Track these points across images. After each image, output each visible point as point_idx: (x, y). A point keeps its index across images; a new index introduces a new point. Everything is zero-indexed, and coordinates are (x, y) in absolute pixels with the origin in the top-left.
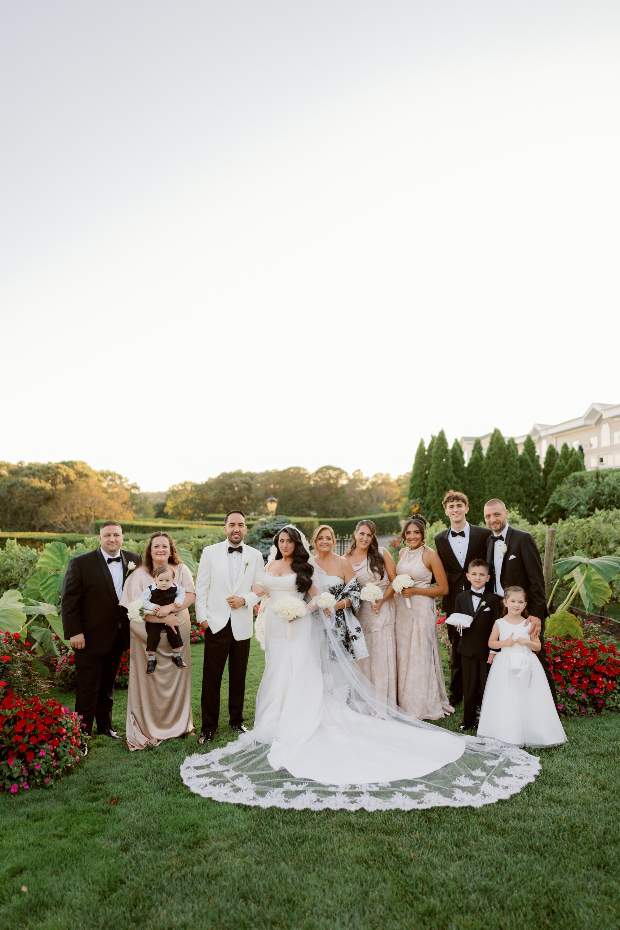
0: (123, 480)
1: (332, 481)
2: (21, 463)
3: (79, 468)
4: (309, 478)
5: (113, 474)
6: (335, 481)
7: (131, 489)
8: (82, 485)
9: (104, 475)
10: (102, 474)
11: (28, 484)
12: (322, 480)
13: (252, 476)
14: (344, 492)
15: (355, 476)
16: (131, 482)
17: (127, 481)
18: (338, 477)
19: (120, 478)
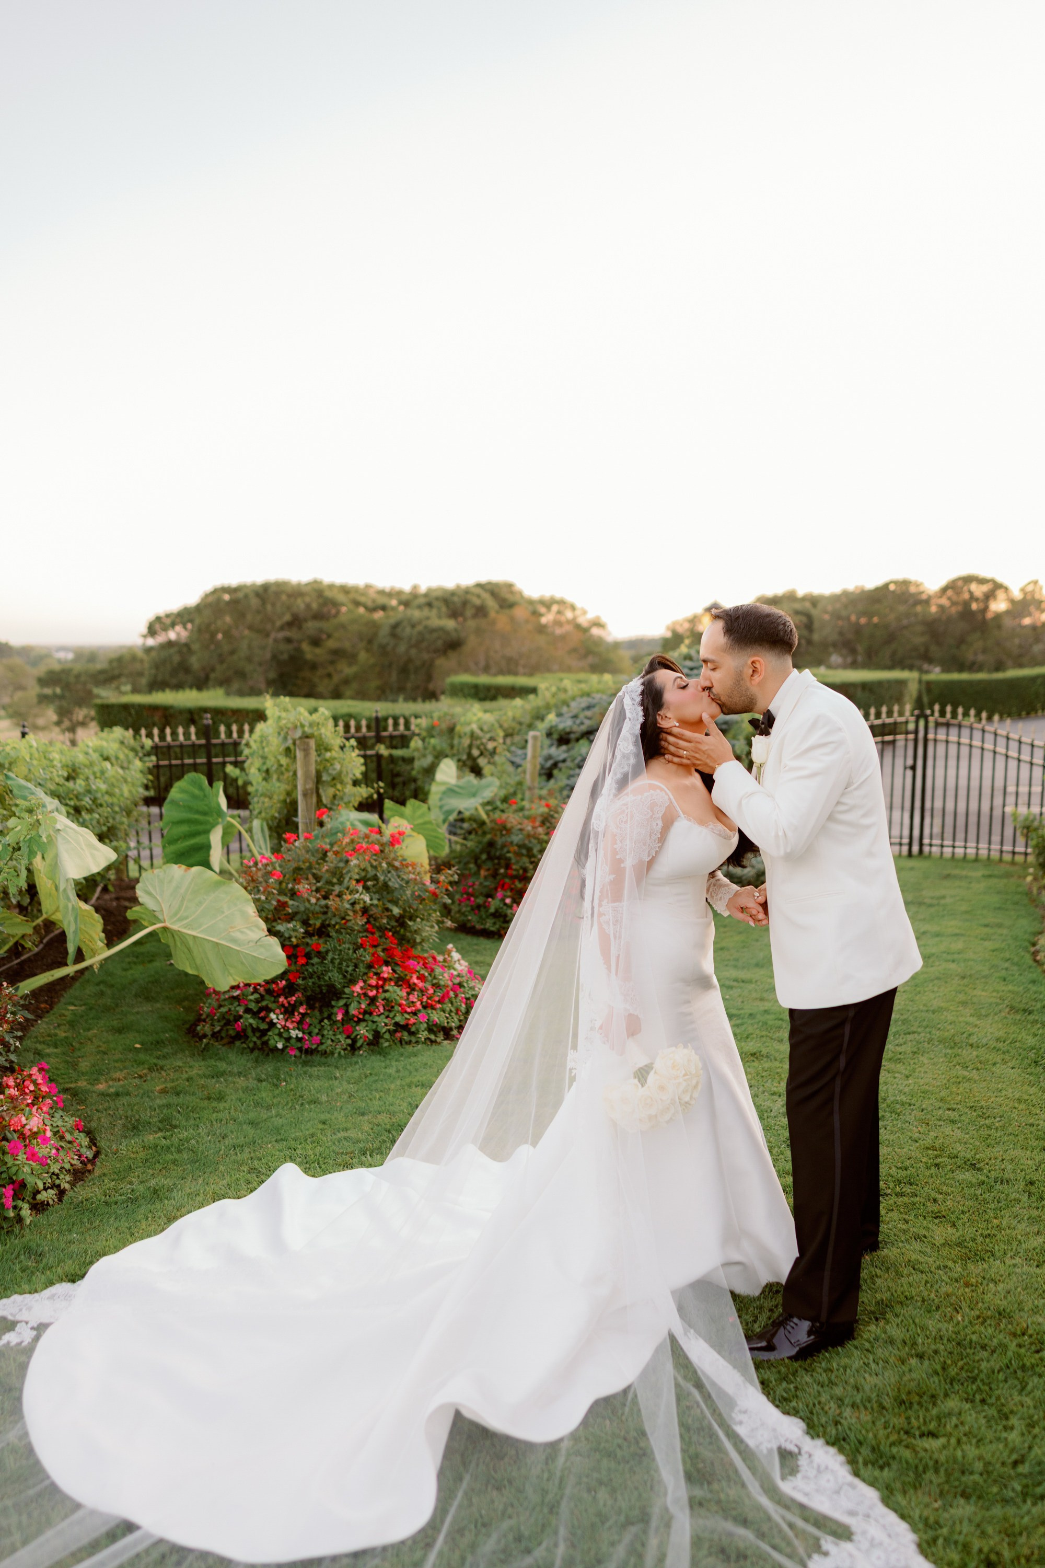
0: (578, 612)
1: (974, 606)
2: (415, 587)
3: (505, 594)
4: (927, 602)
5: (562, 602)
6: (982, 605)
7: (590, 628)
8: (502, 621)
9: (548, 604)
10: (542, 602)
11: (420, 622)
12: (954, 603)
13: (814, 601)
14: (999, 627)
15: (1025, 594)
16: (590, 616)
17: (585, 612)
18: (989, 596)
19: (573, 608)
